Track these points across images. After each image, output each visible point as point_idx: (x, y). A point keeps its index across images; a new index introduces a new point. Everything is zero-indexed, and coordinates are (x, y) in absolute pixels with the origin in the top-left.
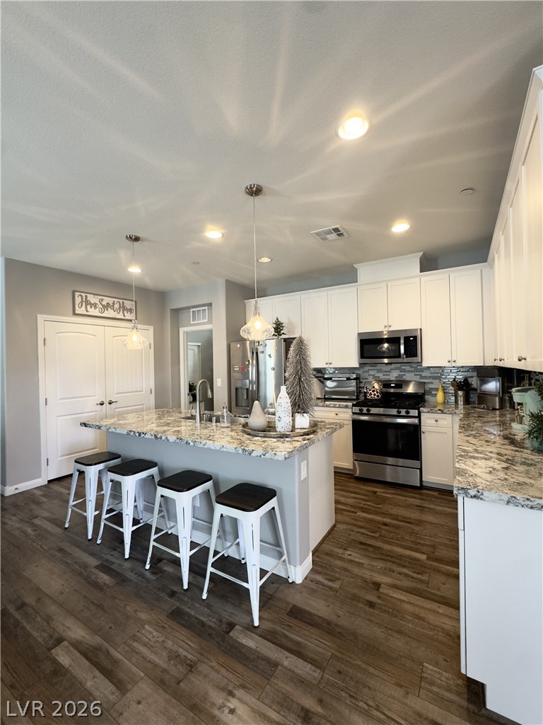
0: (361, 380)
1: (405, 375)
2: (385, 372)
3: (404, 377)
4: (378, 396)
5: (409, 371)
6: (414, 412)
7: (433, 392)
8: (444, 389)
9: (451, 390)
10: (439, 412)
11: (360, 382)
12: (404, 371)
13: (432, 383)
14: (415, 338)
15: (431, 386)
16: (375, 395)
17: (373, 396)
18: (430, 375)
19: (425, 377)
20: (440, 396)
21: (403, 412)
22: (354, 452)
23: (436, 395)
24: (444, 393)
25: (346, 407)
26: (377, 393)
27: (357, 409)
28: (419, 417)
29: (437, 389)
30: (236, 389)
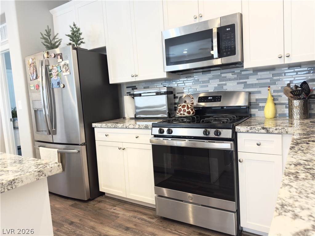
0: (177, 95)
1: (225, 84)
2: (204, 82)
3: (225, 87)
4: (189, 113)
5: (230, 80)
6: (227, 133)
7: (261, 105)
8: (274, 100)
9: (284, 99)
10: (263, 131)
11: (175, 97)
12: (225, 79)
13: (259, 92)
14: (233, 27)
15: (258, 96)
16: (184, 111)
17: (182, 112)
18: (257, 82)
19: (252, 86)
20: (269, 110)
21: (212, 133)
22: (155, 185)
23: (263, 107)
24: (275, 104)
25: (146, 127)
26: (188, 108)
27: (156, 131)
28: (234, 139)
29: (265, 100)
30: (35, 111)
